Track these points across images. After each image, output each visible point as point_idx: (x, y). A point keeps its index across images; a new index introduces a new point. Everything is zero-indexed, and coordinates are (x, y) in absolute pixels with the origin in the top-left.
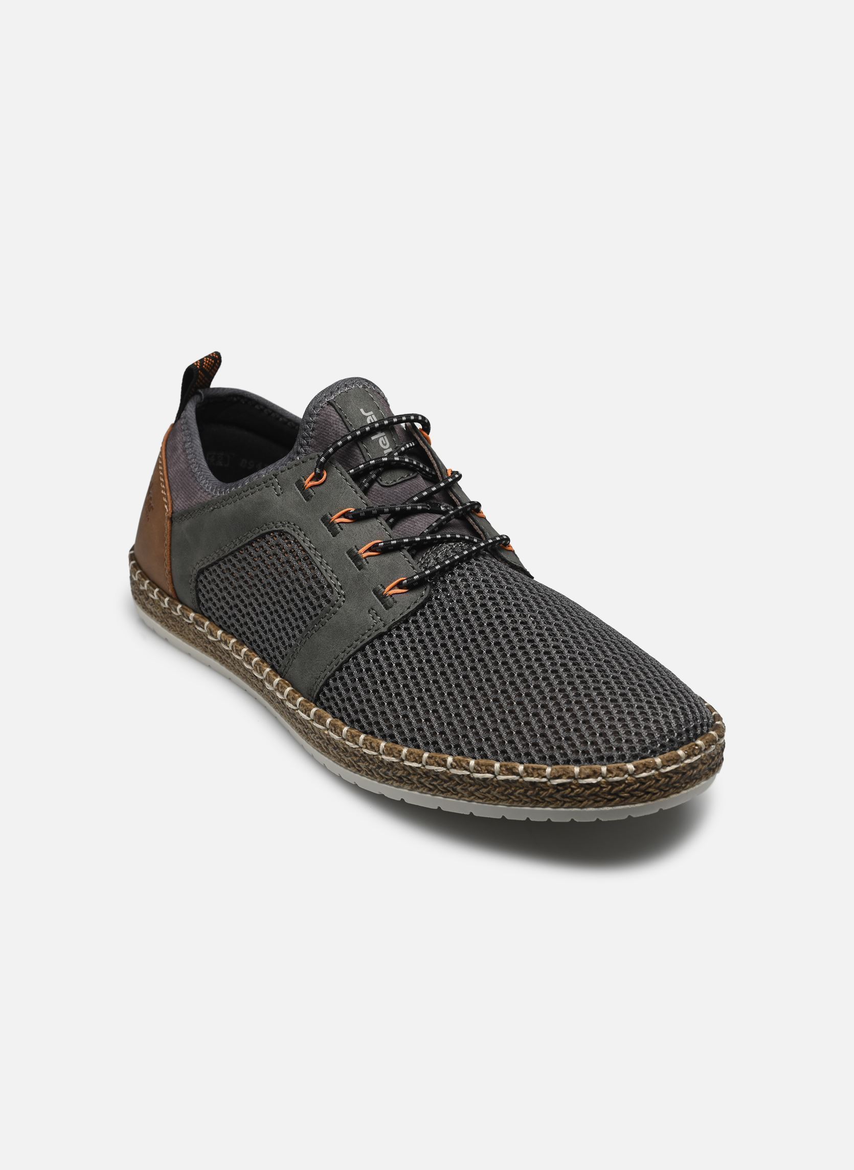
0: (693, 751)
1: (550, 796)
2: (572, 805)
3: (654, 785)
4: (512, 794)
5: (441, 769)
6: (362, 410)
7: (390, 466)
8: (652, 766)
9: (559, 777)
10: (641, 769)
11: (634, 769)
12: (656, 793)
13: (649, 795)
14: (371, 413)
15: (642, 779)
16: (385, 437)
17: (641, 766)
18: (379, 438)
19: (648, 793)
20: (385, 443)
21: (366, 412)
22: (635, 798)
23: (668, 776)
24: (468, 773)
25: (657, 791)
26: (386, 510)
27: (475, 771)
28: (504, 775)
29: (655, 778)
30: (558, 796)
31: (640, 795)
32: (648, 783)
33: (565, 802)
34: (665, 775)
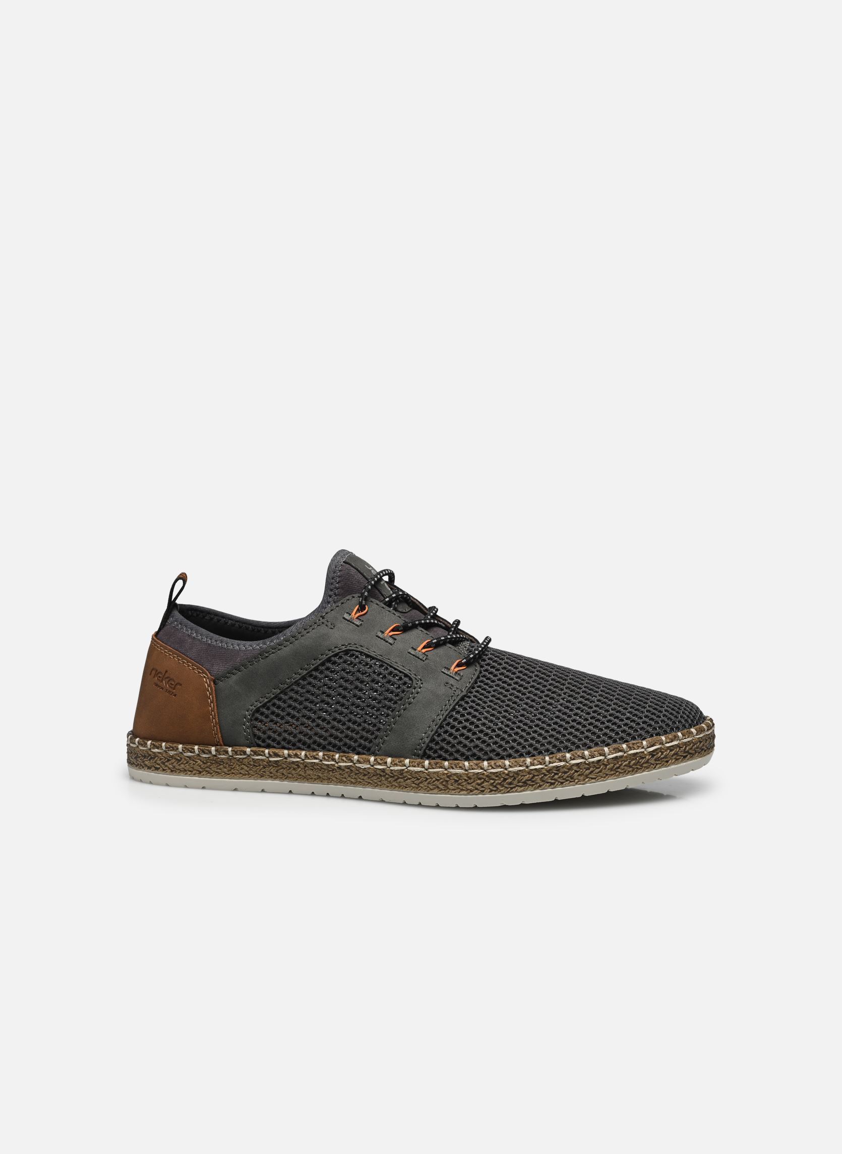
1: (647, 762)
2: (662, 765)
4: (618, 768)
5: (562, 764)
9: (652, 746)
24: (584, 760)
27: (590, 757)
28: (613, 753)
30: (652, 761)
33: (657, 764)
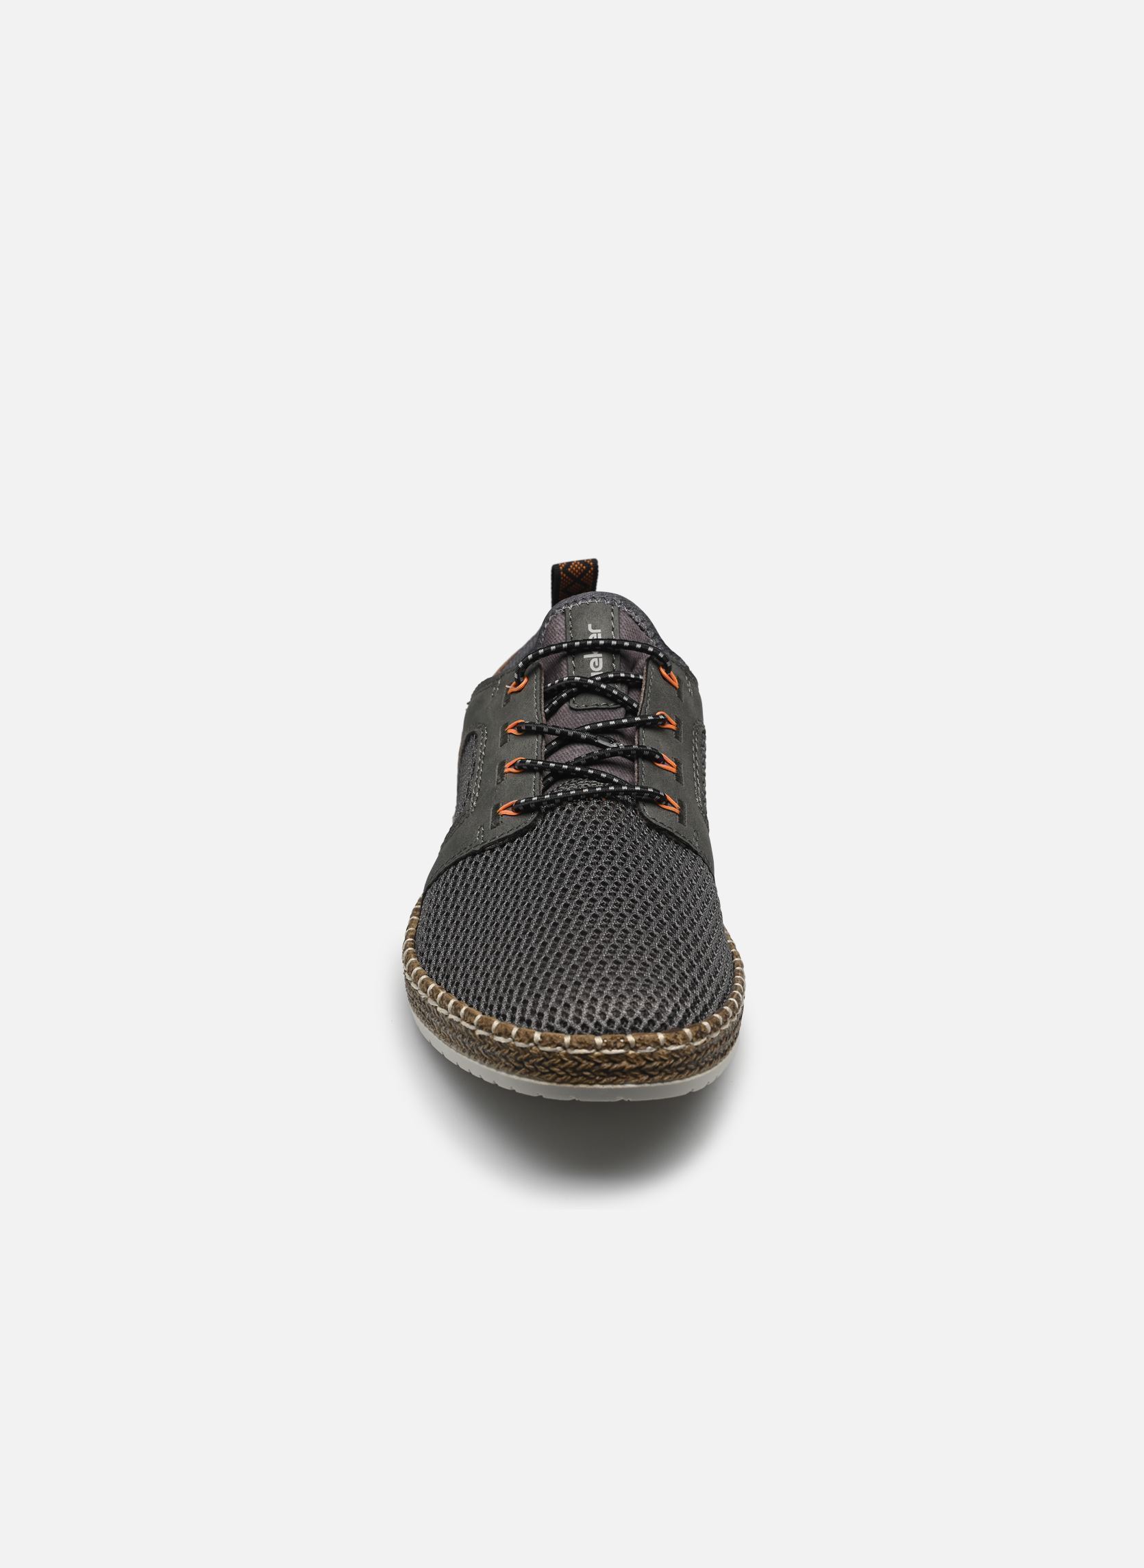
0: (615, 1043)
3: (559, 1065)
6: (590, 626)
7: (592, 690)
8: (559, 1042)
10: (547, 1041)
11: (539, 1039)
12: (562, 1076)
13: (554, 1075)
14: (600, 631)
15: (546, 1053)
16: (601, 660)
17: (548, 1039)
18: (592, 658)
19: (553, 1072)
20: (597, 664)
21: (594, 628)
22: (539, 1073)
23: (575, 1060)
25: (562, 1073)
26: (558, 731)
29: (560, 1057)
31: (543, 1071)
32: (552, 1060)
34: (571, 1057)
